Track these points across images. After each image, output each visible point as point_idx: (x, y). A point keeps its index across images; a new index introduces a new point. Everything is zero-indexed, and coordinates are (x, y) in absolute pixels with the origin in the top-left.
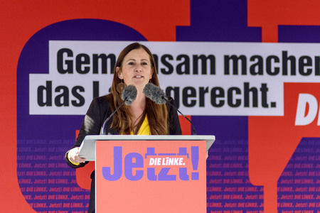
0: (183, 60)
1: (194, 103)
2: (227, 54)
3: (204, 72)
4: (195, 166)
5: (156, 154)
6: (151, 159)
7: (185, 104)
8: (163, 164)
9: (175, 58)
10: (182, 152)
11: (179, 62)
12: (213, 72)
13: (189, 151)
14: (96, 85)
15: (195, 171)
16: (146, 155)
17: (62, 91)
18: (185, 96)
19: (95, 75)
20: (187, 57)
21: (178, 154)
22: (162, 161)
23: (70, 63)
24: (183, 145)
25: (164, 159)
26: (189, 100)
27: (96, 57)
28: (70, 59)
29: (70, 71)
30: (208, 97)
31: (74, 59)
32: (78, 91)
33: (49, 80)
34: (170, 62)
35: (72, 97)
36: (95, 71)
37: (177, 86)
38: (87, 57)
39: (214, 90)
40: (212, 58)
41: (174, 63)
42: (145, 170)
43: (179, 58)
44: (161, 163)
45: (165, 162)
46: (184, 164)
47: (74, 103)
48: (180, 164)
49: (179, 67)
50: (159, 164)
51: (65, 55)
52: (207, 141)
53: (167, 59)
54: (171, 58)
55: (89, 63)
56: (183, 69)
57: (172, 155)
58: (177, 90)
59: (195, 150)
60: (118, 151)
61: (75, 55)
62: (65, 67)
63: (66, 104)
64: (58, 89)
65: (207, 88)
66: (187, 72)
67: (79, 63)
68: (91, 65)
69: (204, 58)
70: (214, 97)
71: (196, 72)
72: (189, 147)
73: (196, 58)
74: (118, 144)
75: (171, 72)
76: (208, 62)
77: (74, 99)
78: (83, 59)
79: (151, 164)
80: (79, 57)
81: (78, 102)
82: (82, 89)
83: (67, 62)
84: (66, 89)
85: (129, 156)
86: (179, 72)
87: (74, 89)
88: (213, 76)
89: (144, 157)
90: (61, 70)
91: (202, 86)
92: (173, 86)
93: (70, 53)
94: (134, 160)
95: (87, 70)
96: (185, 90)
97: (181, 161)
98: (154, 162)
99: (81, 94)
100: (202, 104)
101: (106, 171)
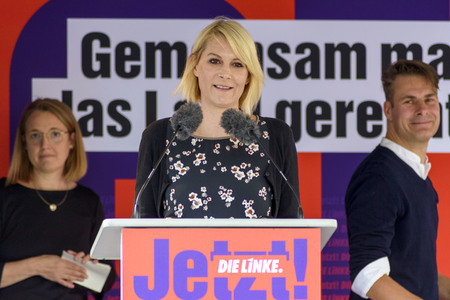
0: (308, 52)
1: (326, 130)
2: (386, 42)
3: (346, 75)
4: (301, 276)
5: (230, 254)
6: (222, 262)
7: (312, 132)
8: (244, 270)
9: (293, 48)
10: (278, 249)
11: (301, 57)
12: (362, 74)
13: (290, 248)
14: (151, 98)
15: (300, 284)
16: (212, 254)
17: (90, 109)
18: (312, 118)
19: (150, 80)
20: (314, 48)
21: (270, 253)
22: (240, 264)
23: (104, 59)
24: (278, 236)
25: (244, 262)
26: (319, 125)
27: (151, 47)
28: (105, 51)
29: (105, 72)
30: (352, 119)
31: (111, 51)
32: (119, 109)
33: (67, 88)
34: (285, 56)
35: (108, 121)
36: (150, 74)
37: (296, 99)
38: (134, 47)
39: (363, 106)
40: (360, 49)
41: (292, 59)
42: (210, 281)
43: (300, 49)
44: (240, 269)
45: (247, 268)
46: (281, 271)
47: (112, 131)
48: (274, 271)
49: (300, 65)
50: (235, 271)
51: (96, 44)
52: (322, 229)
53: (279, 51)
54: (286, 48)
55: (138, 59)
56: (308, 68)
57: (259, 254)
58: (296, 106)
59: (301, 246)
60: (161, 247)
61: (114, 44)
62: (96, 66)
63: (98, 132)
64: (83, 106)
65: (351, 103)
66: (315, 74)
67: (121, 58)
68: (142, 63)
69: (344, 49)
70: (362, 119)
71: (330, 75)
72: (289, 240)
73: (330, 48)
74: (162, 235)
75: (285, 74)
76: (353, 55)
77: (112, 122)
78: (128, 51)
79: (221, 270)
80: (121, 47)
81: (119, 128)
82: (126, 106)
83: (100, 57)
84: (97, 105)
85: (183, 257)
86: (301, 75)
87: (113, 106)
88: (361, 81)
89: (208, 257)
90: (88, 72)
91: (341, 99)
92: (290, 100)
93: (105, 41)
94: (190, 264)
95: (135, 71)
96: (312, 106)
97: (275, 266)
98: (227, 266)
99: (125, 114)
100: (341, 132)
101: (140, 283)
